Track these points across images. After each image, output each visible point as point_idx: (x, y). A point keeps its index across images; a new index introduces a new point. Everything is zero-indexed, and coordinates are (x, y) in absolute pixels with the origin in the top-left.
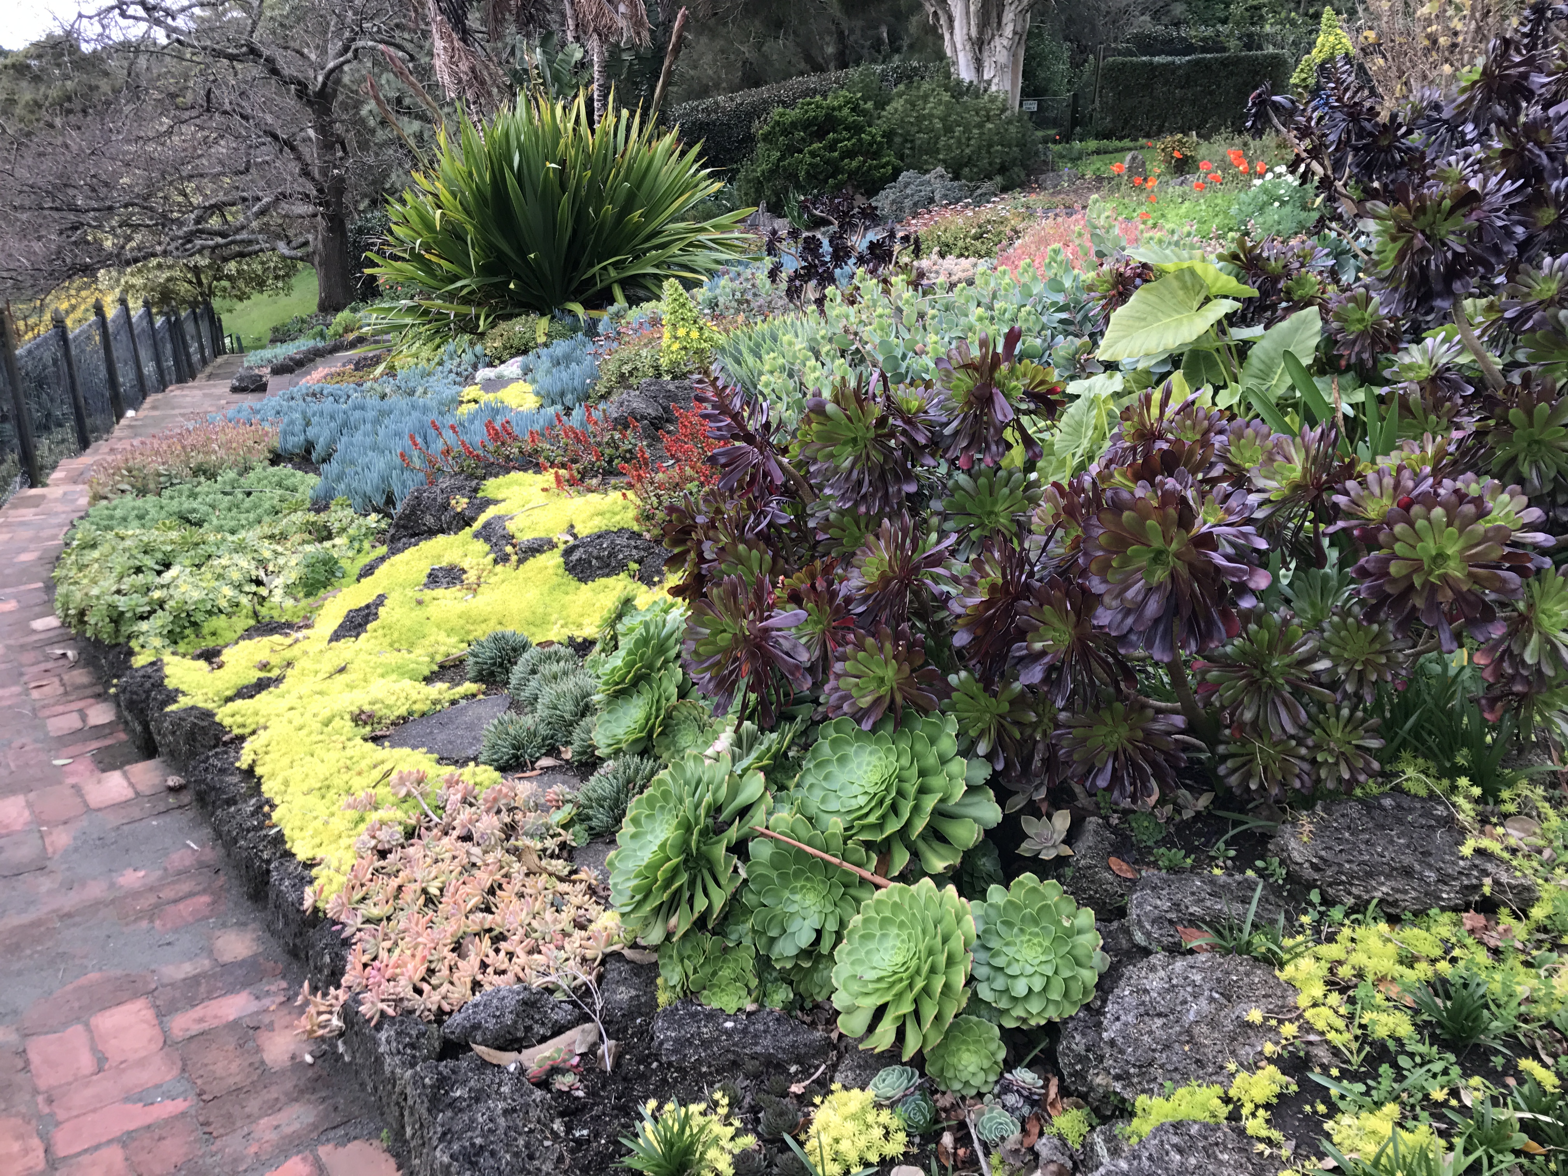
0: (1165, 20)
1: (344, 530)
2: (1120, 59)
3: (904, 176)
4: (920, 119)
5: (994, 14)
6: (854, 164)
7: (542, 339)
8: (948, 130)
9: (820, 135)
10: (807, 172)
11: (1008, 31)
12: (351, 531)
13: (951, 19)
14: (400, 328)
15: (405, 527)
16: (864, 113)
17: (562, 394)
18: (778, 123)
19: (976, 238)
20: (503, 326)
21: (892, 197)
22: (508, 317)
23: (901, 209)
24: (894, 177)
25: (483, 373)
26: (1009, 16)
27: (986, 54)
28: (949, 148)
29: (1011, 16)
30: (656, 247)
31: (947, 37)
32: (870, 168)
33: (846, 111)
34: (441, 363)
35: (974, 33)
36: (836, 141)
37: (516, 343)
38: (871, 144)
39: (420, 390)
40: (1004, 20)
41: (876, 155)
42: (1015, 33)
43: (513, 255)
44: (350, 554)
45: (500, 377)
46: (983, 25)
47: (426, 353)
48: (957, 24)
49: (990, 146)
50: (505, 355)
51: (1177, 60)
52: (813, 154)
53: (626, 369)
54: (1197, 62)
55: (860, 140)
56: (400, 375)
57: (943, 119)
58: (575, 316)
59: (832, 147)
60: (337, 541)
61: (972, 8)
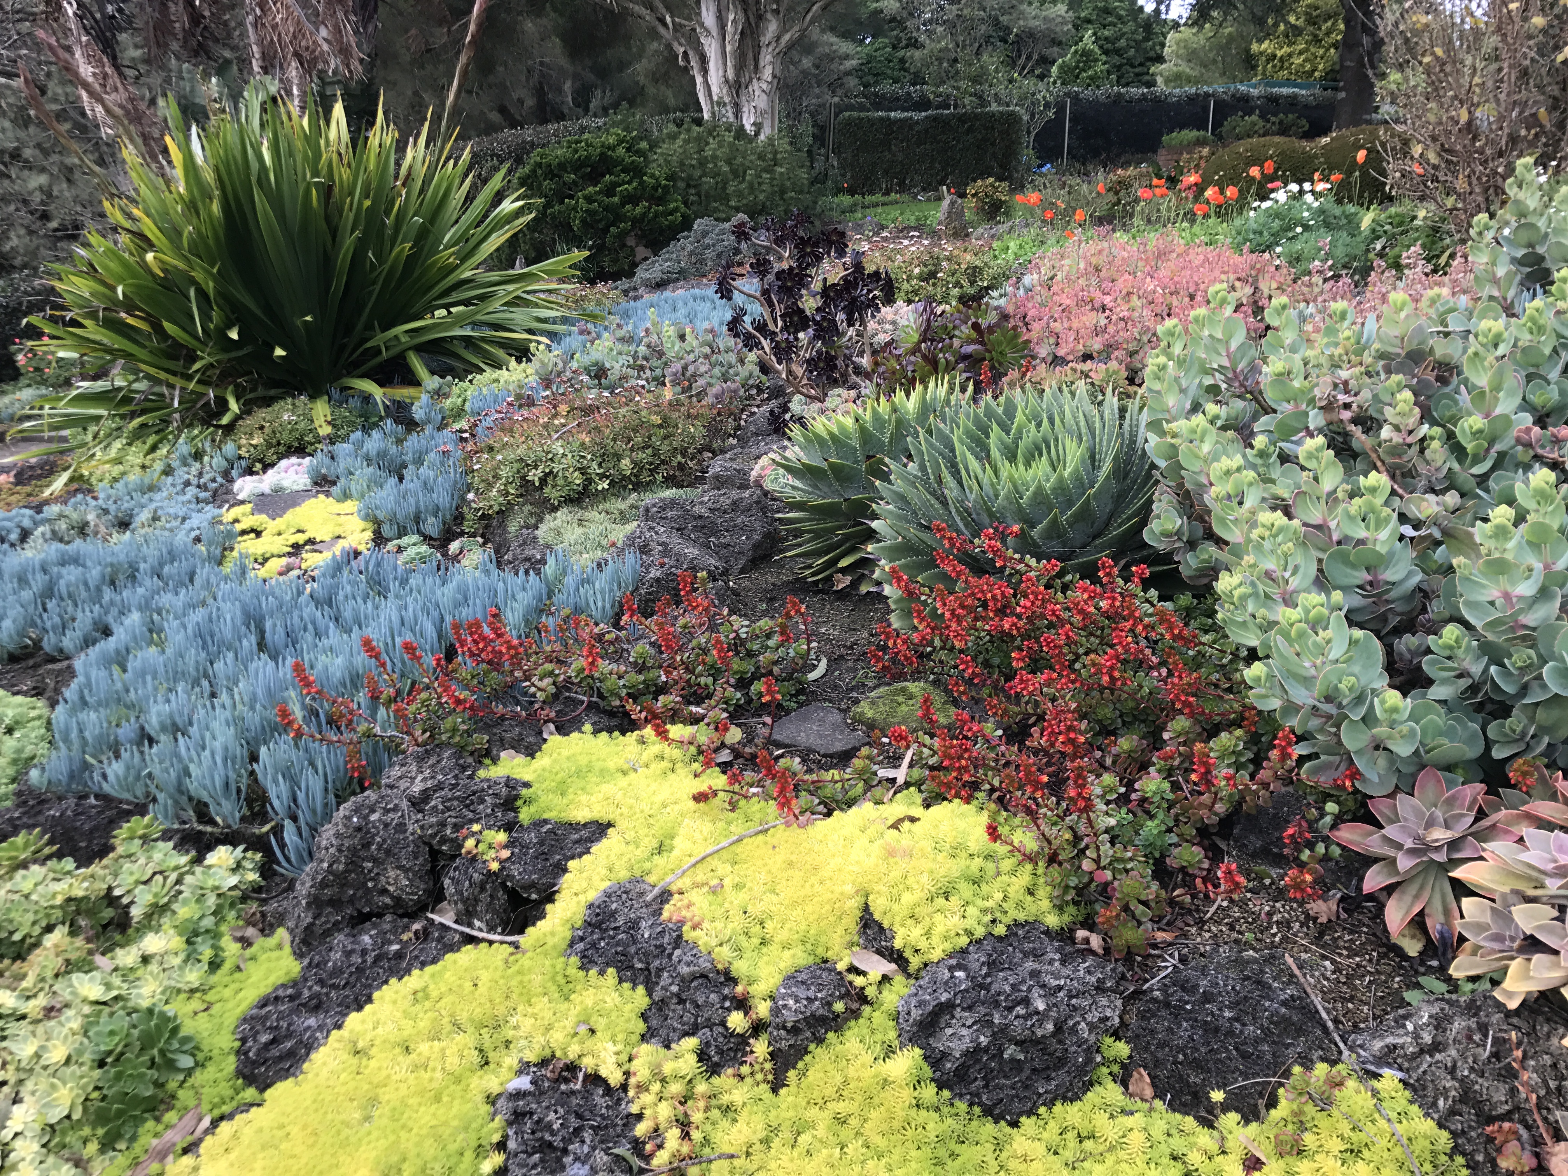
2: (855, 114)
3: (698, 225)
4: (702, 163)
5: (750, 55)
6: (638, 210)
7: (326, 430)
8: (735, 173)
9: (594, 178)
10: (583, 221)
11: (767, 73)
13: (703, 60)
14: (83, 422)
16: (640, 153)
18: (540, 165)
20: (262, 415)
21: (690, 248)
22: (268, 402)
23: (702, 262)
24: (686, 225)
25: (245, 486)
26: (766, 58)
27: (744, 99)
28: (740, 195)
29: (769, 58)
31: (699, 80)
32: (656, 213)
33: (621, 151)
34: (168, 471)
35: (731, 74)
36: (614, 185)
37: (285, 437)
38: (655, 189)
40: (762, 64)
41: (661, 200)
42: (774, 76)
45: (278, 490)
46: (740, 68)
47: (135, 456)
48: (712, 65)
49: (783, 192)
50: (270, 455)
52: (589, 199)
55: (641, 183)
56: (102, 489)
57: (729, 162)
59: (610, 191)
60: (152, 943)
61: (728, 48)
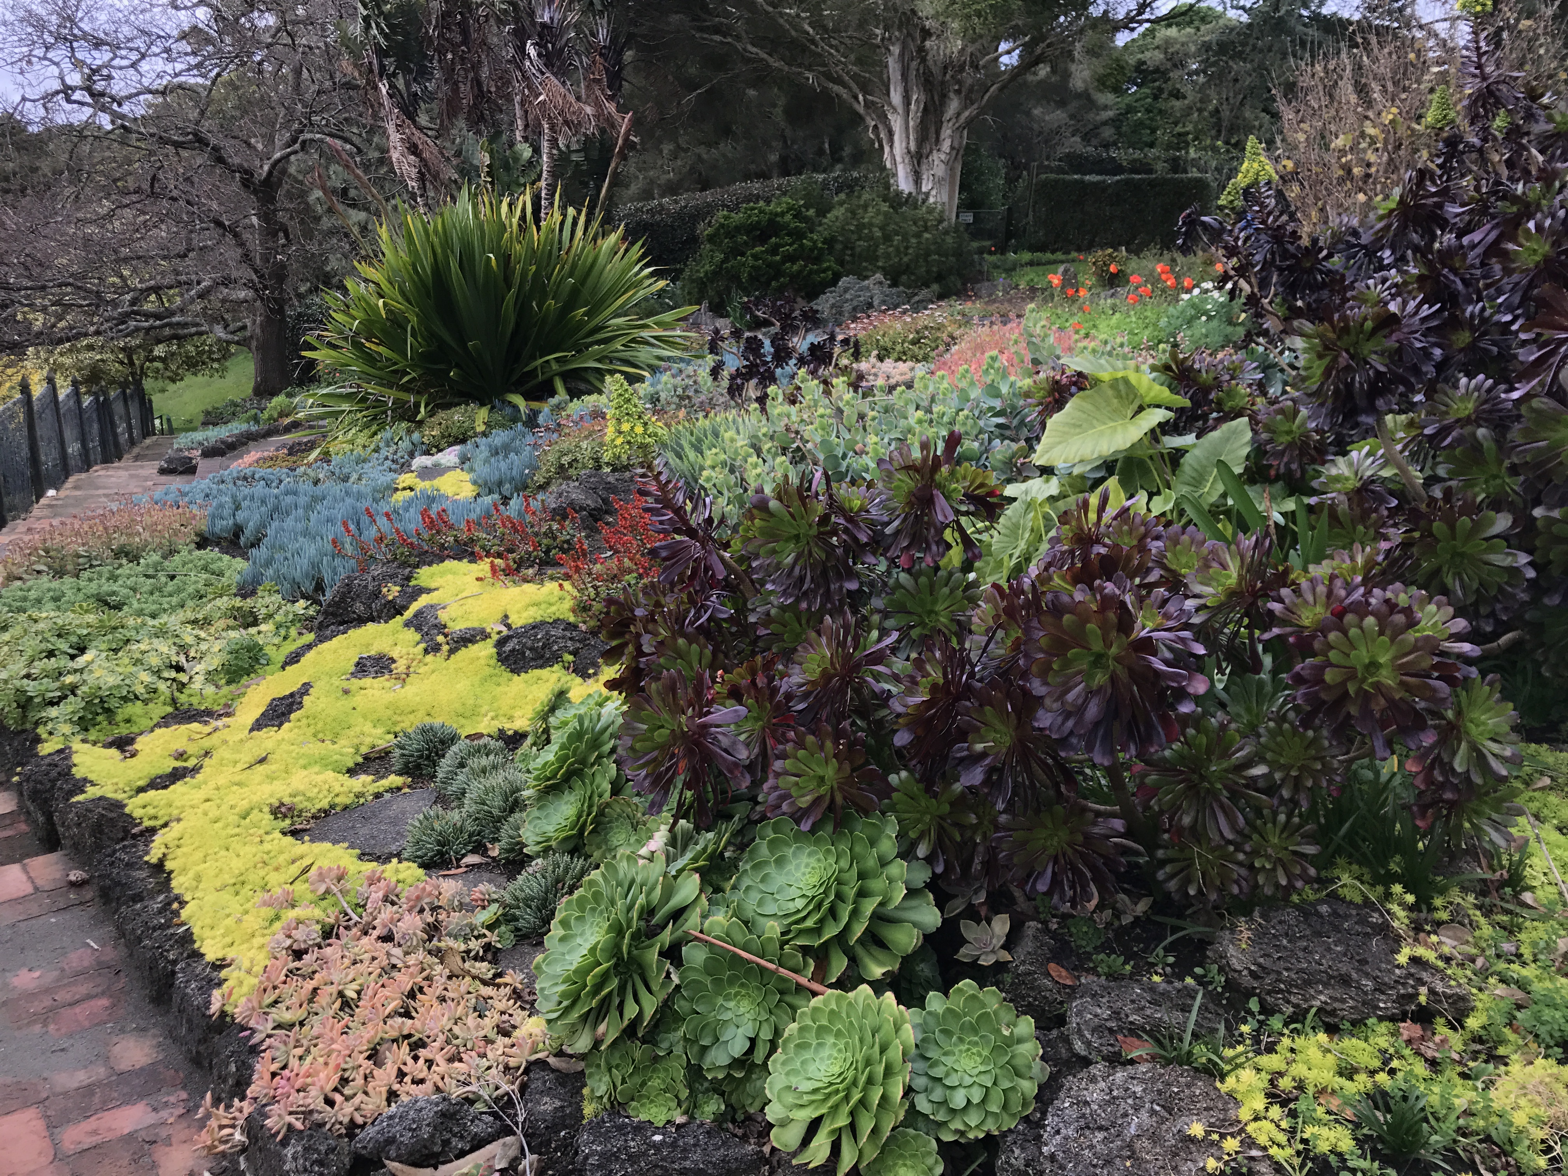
0: (1094, 142)
1: (270, 616)
2: (1053, 176)
3: (843, 282)
4: (861, 227)
5: (933, 129)
6: (795, 268)
7: (481, 428)
8: (887, 238)
9: (763, 239)
10: (750, 274)
11: (946, 146)
12: (278, 618)
13: (891, 134)
14: (336, 415)
15: (334, 615)
16: (806, 219)
17: (500, 484)
18: (722, 226)
19: (914, 342)
20: (442, 414)
21: (832, 301)
22: (447, 406)
23: (841, 313)
24: (834, 282)
25: (420, 461)
26: (946, 132)
27: (924, 167)
28: (888, 256)
29: (949, 132)
30: (599, 342)
31: (887, 149)
32: (811, 272)
33: (788, 217)
34: (377, 450)
35: (913, 147)
36: (777, 246)
37: (454, 431)
38: (812, 250)
39: (354, 477)
40: (942, 137)
41: (818, 260)
42: (952, 148)
43: (453, 344)
44: (276, 641)
45: (436, 465)
46: (922, 140)
47: (362, 439)
48: (896, 138)
49: (927, 254)
50: (443, 444)
51: (1109, 180)
52: (755, 257)
53: (565, 460)
54: (1127, 182)
55: (802, 245)
56: (335, 460)
57: (882, 228)
58: (515, 407)
59: (774, 251)
60: (263, 627)
61: (911, 123)
